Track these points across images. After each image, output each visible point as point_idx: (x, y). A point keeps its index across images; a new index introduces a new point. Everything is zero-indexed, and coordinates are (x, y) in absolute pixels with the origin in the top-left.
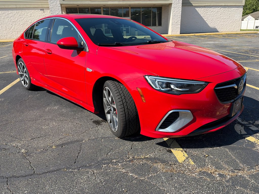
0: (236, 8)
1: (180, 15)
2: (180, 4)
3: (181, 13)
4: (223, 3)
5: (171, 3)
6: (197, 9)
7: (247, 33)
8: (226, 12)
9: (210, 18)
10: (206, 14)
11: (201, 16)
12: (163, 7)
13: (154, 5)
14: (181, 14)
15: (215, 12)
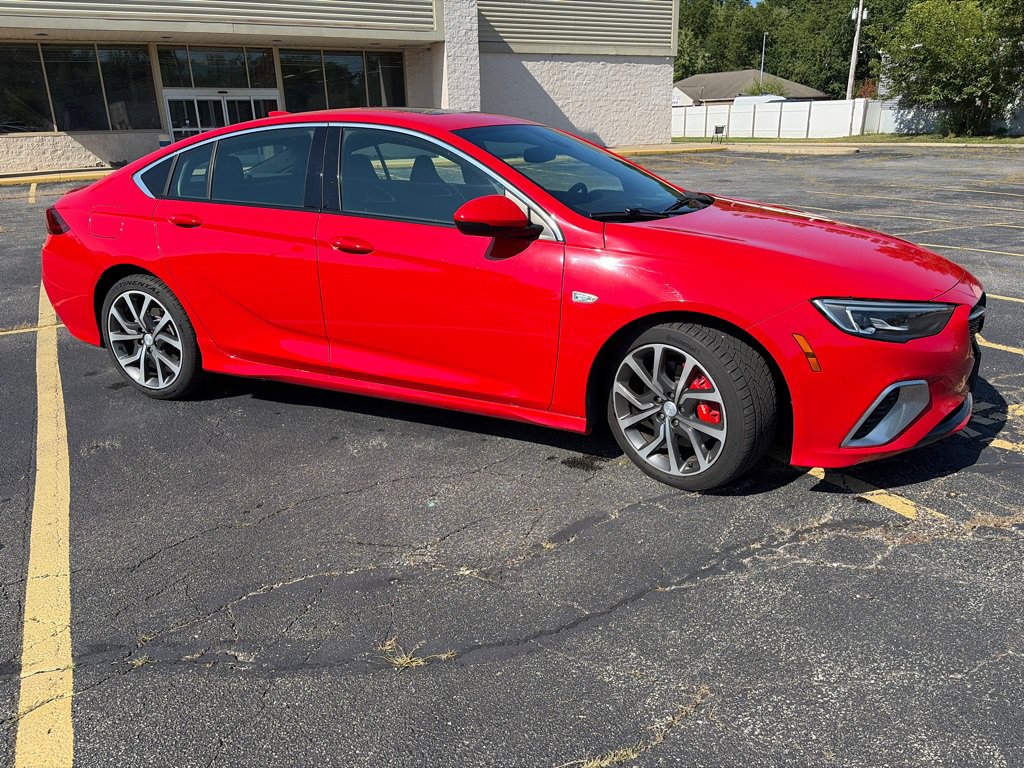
0: (652, 66)
1: (478, 84)
2: (472, 47)
3: (478, 78)
4: (611, 48)
5: (441, 39)
6: (529, 65)
7: (696, 152)
8: (624, 78)
9: (575, 98)
10: (558, 83)
11: (545, 89)
12: (406, 53)
13: (376, 43)
14: (481, 81)
15: (588, 78)
